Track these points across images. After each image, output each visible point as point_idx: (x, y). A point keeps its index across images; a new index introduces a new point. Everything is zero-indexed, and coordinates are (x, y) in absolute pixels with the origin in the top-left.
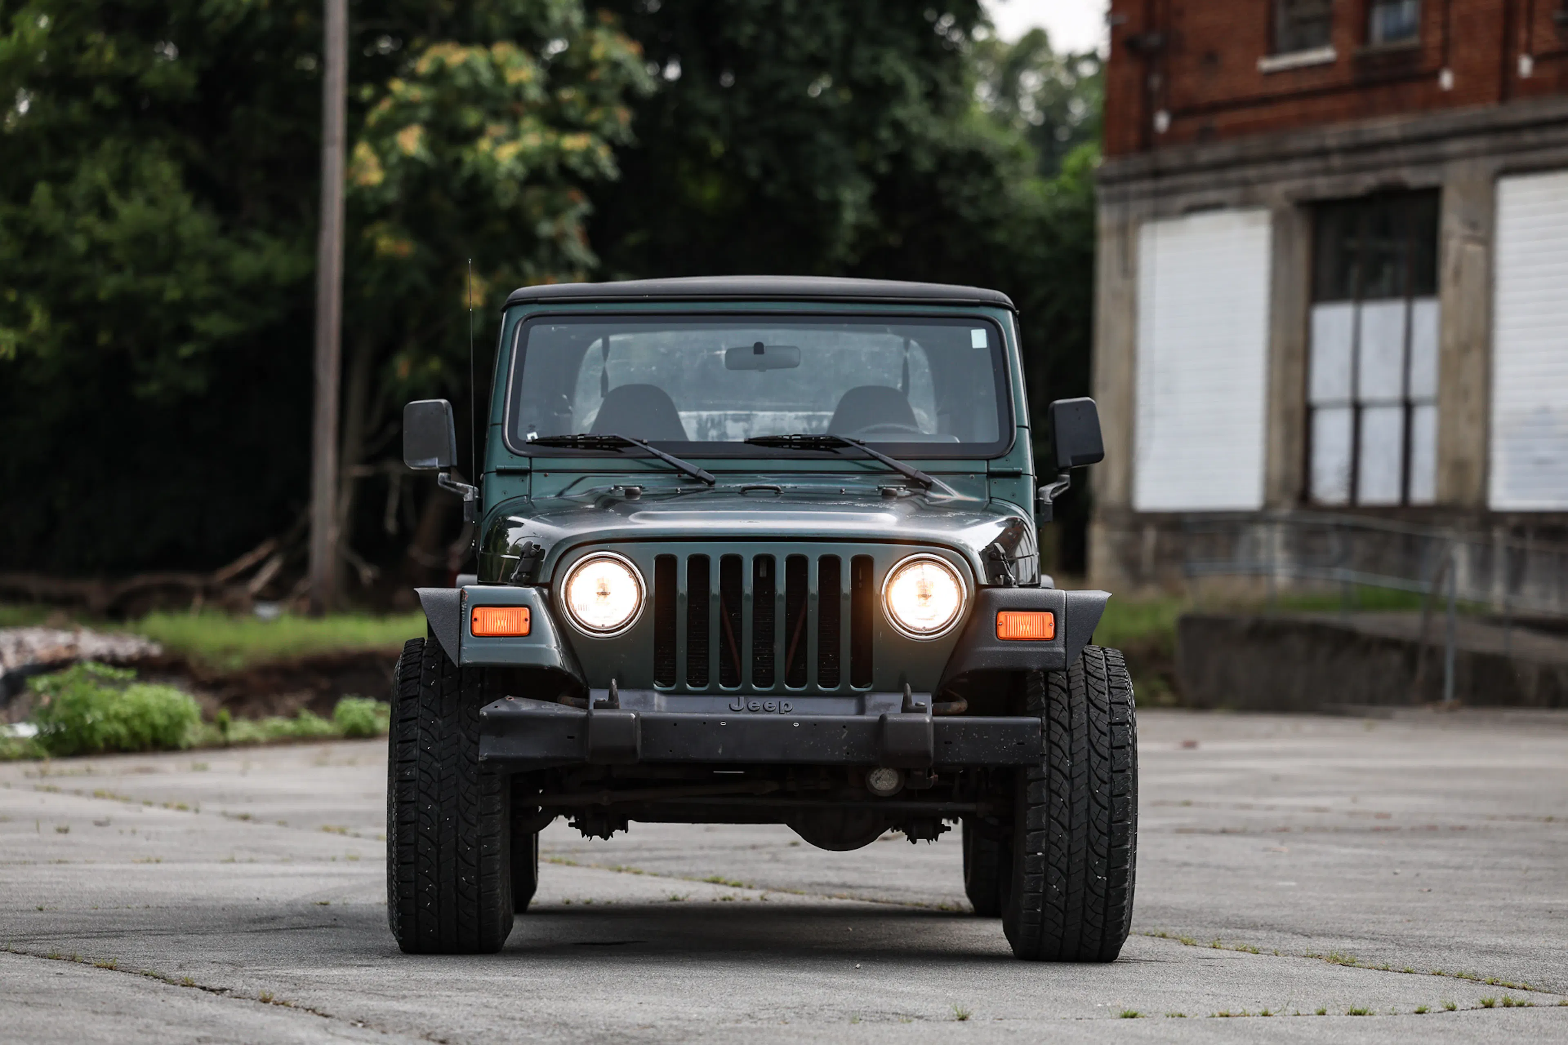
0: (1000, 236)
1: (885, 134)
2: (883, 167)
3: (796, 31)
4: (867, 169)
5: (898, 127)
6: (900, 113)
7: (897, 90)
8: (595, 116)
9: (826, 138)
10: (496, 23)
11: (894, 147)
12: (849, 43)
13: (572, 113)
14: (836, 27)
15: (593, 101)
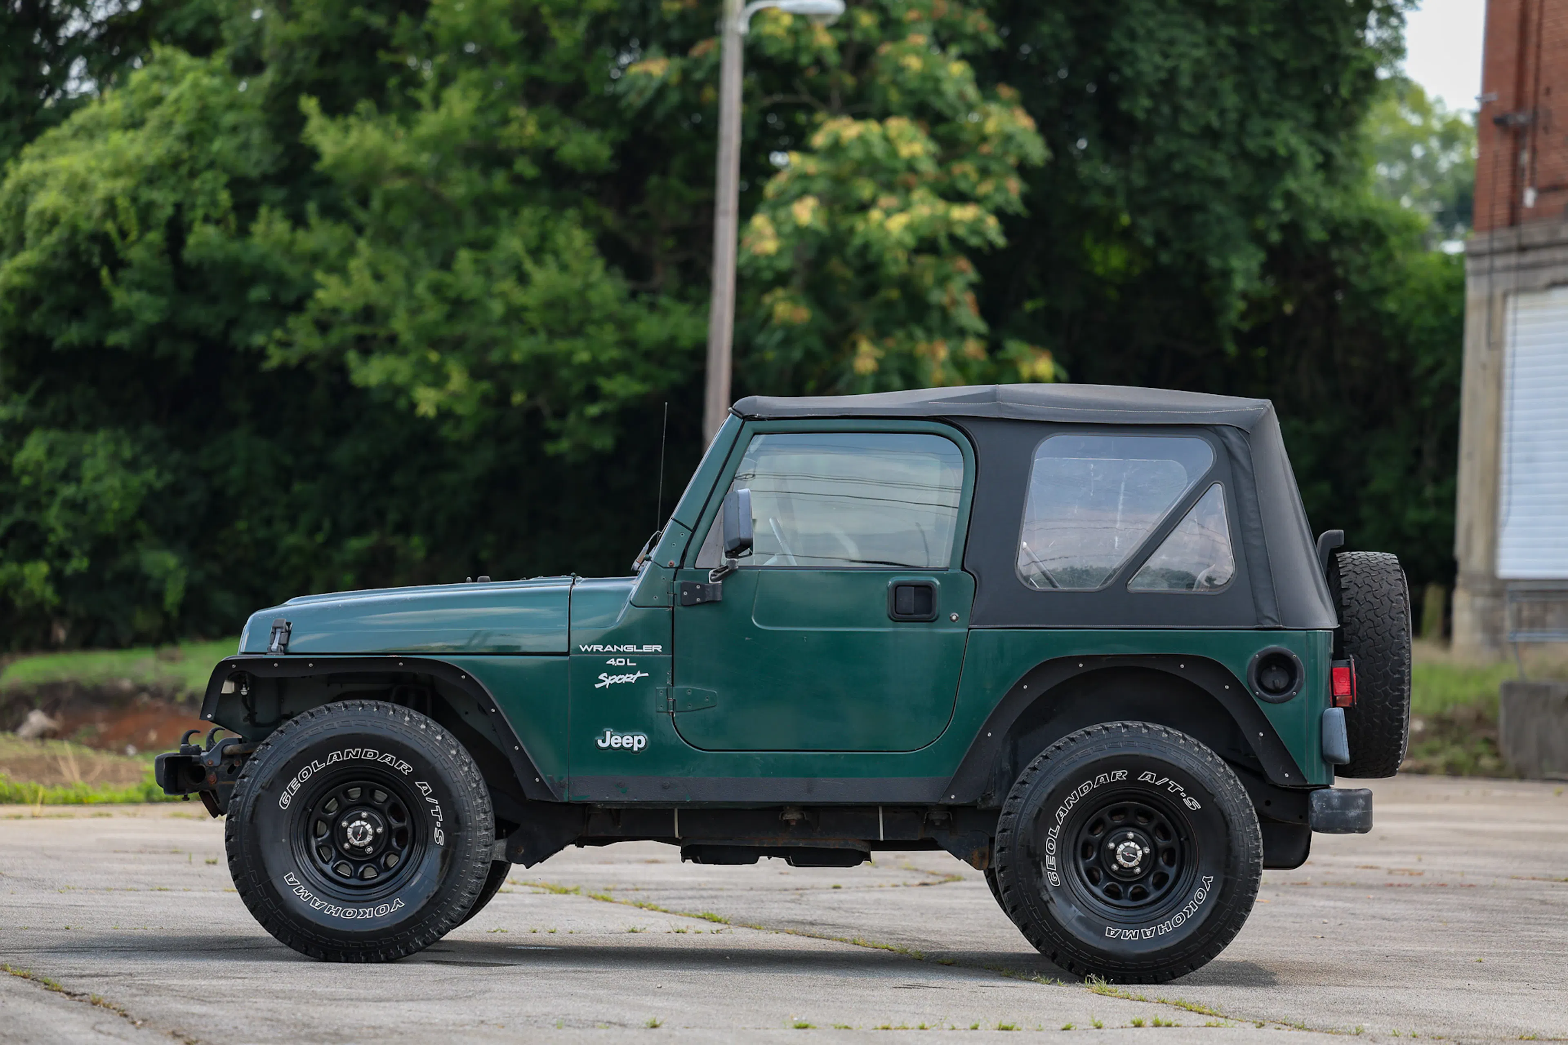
0: (1391, 305)
1: (1278, 204)
2: (1275, 237)
3: (1189, 105)
4: (1258, 238)
5: (1290, 198)
6: (1291, 184)
7: (1291, 161)
8: (985, 188)
9: (1219, 208)
10: (894, 96)
11: (1285, 218)
12: (1244, 117)
13: (963, 186)
14: (1231, 100)
15: (984, 172)
